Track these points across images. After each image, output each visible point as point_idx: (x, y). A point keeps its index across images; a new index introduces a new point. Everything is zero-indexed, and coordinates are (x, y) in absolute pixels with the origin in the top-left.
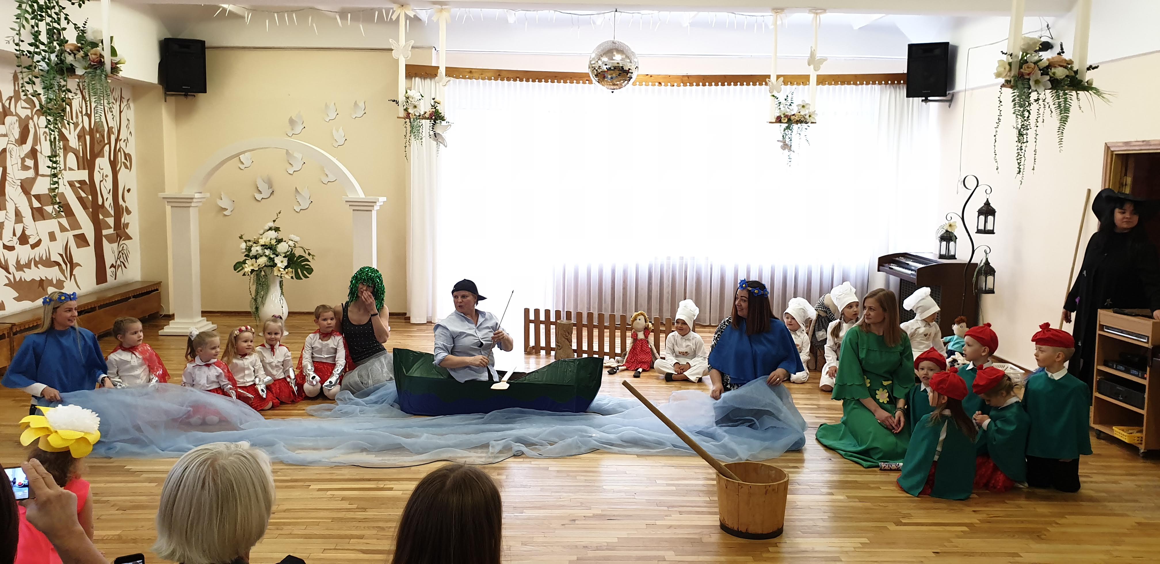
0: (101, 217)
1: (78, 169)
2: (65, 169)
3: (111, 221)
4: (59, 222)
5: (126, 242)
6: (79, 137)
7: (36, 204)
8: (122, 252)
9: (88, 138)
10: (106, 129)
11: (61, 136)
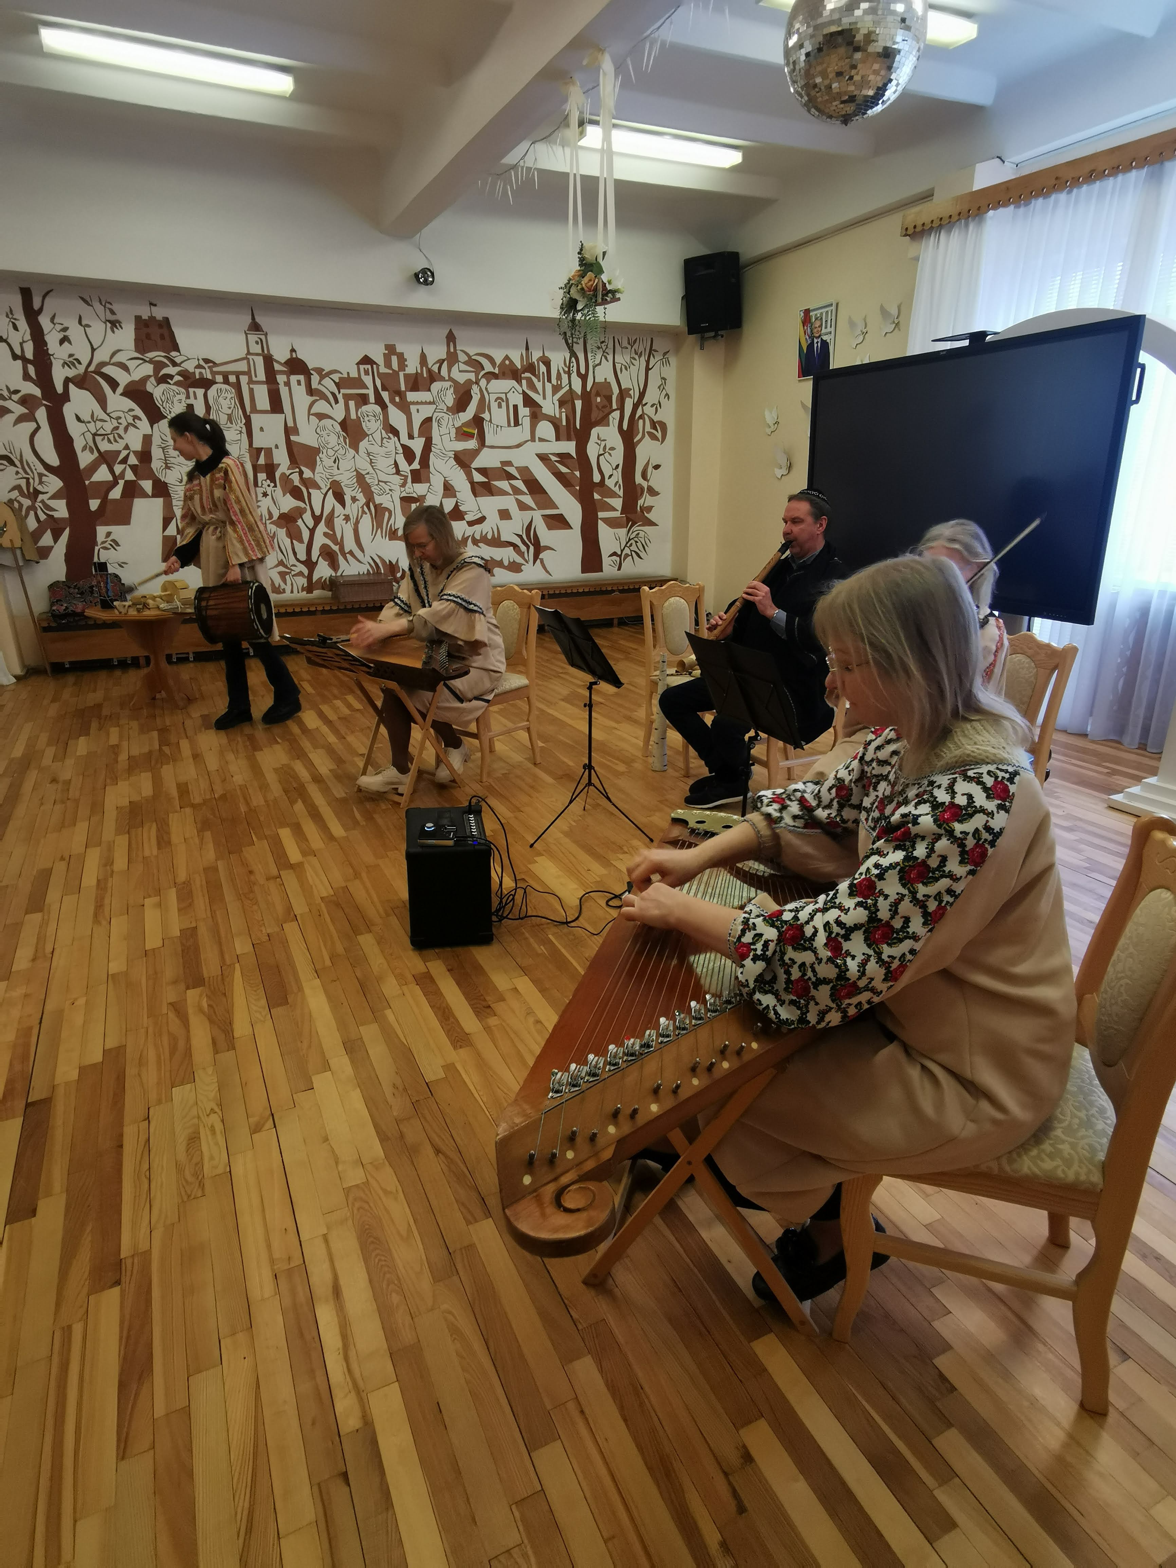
0: (596, 496)
1: (558, 439)
2: (533, 439)
3: (617, 503)
4: (517, 500)
5: (646, 528)
6: (562, 403)
7: (478, 478)
8: (636, 539)
9: (578, 404)
10: (616, 391)
11: (528, 401)
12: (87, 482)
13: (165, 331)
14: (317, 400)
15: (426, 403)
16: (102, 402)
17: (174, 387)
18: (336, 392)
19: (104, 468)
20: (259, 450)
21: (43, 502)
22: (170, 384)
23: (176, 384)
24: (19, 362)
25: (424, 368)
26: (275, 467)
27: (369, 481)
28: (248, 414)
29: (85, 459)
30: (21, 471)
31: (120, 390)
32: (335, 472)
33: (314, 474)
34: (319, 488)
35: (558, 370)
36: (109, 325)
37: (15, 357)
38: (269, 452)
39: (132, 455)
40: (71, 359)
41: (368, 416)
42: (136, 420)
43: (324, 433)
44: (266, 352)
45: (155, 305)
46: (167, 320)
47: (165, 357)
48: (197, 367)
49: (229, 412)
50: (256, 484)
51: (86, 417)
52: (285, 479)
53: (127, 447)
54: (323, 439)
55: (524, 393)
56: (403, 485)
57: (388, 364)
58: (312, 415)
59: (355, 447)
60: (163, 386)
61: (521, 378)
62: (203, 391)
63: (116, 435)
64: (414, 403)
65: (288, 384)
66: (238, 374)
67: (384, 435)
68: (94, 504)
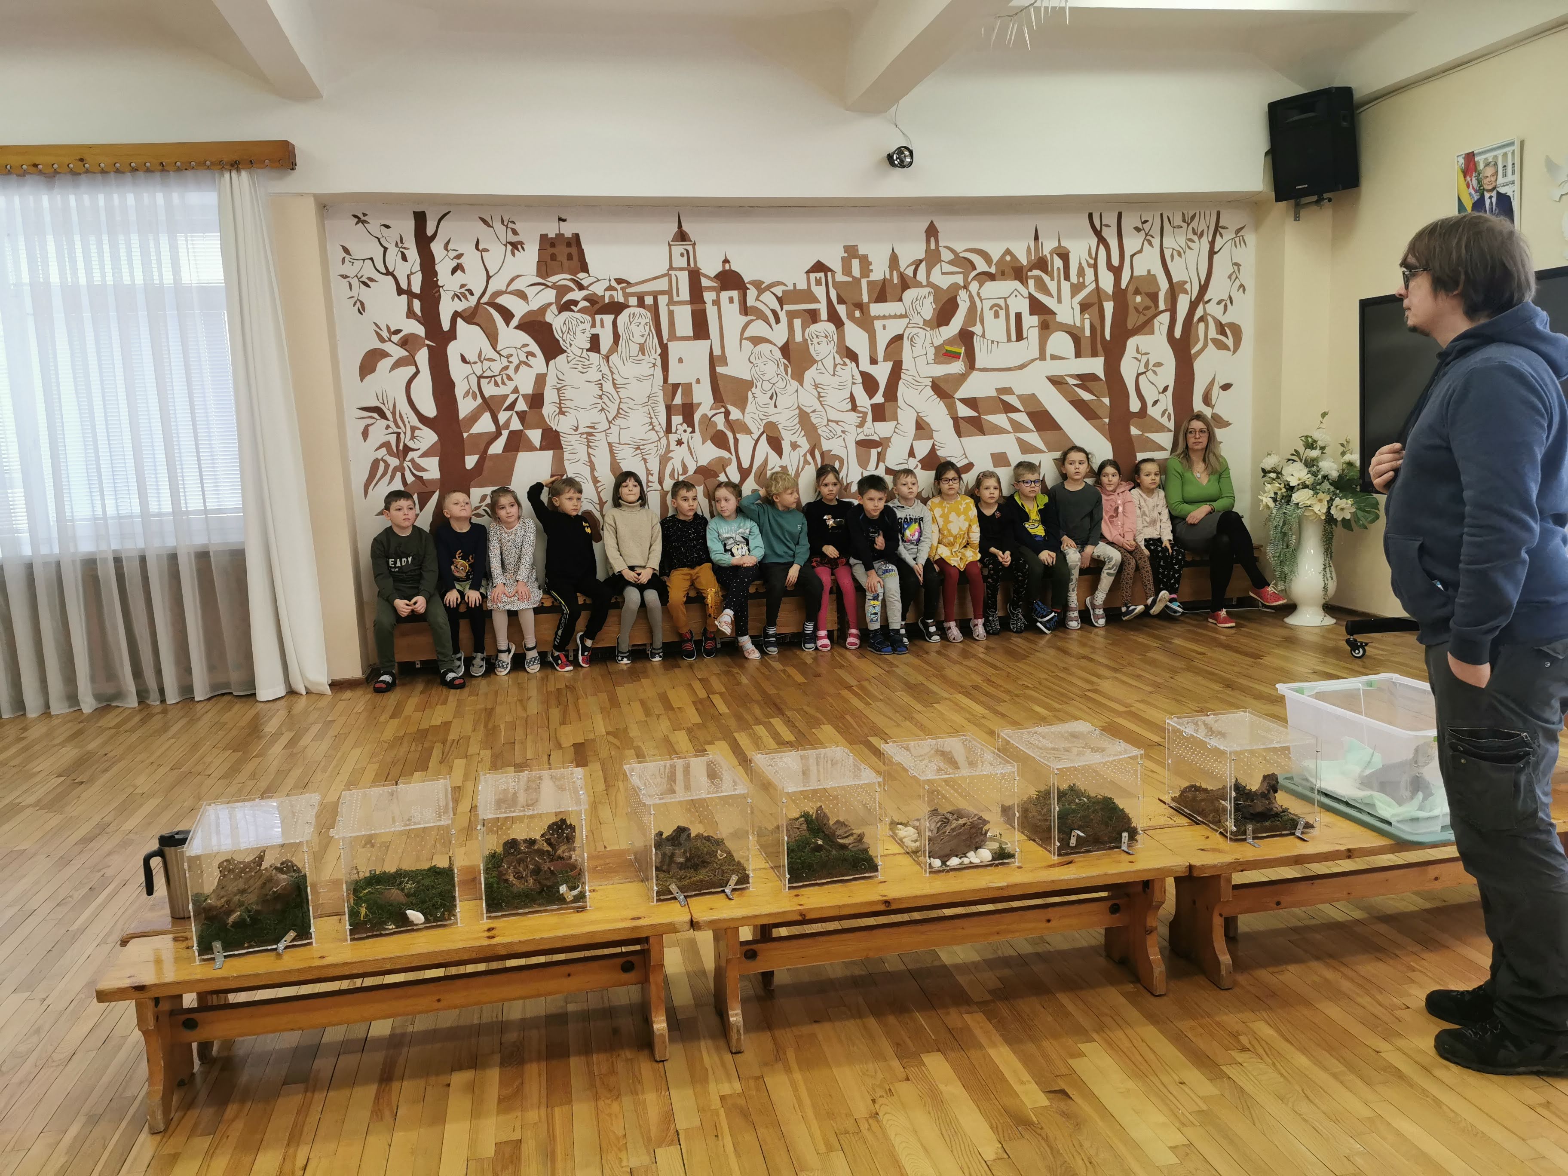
0: (1134, 431)
1: (1078, 357)
2: (1042, 357)
4: (1018, 439)
6: (1084, 307)
7: (964, 411)
9: (1109, 307)
10: (1164, 285)
11: (1036, 307)
12: (465, 435)
13: (574, 250)
14: (752, 321)
15: (896, 317)
16: (493, 337)
17: (578, 315)
18: (778, 308)
19: (487, 416)
20: (676, 386)
21: (412, 461)
22: (573, 311)
23: (580, 311)
24: (404, 297)
25: (895, 272)
26: (695, 408)
27: (814, 421)
28: (665, 342)
29: (465, 407)
30: (392, 424)
31: (515, 322)
32: (772, 409)
33: (743, 414)
34: (749, 432)
35: (1080, 264)
36: (509, 247)
37: (400, 291)
38: (688, 389)
39: (521, 399)
40: (463, 290)
41: (817, 336)
42: (529, 357)
43: (759, 362)
44: (692, 265)
45: (565, 220)
46: (577, 237)
47: (572, 280)
48: (606, 290)
49: (642, 341)
50: (669, 430)
51: (472, 357)
52: (707, 421)
53: (516, 390)
54: (758, 369)
55: (1031, 297)
56: (861, 425)
57: (847, 270)
58: (746, 339)
59: (799, 377)
60: (566, 314)
61: (1027, 278)
62: (613, 316)
63: (505, 377)
64: (878, 318)
65: (717, 303)
66: (655, 295)
67: (838, 360)
68: (471, 461)
